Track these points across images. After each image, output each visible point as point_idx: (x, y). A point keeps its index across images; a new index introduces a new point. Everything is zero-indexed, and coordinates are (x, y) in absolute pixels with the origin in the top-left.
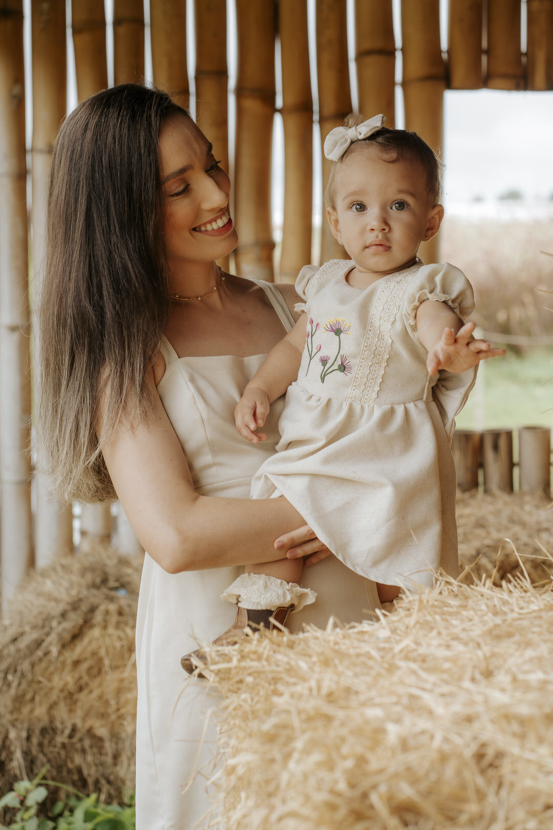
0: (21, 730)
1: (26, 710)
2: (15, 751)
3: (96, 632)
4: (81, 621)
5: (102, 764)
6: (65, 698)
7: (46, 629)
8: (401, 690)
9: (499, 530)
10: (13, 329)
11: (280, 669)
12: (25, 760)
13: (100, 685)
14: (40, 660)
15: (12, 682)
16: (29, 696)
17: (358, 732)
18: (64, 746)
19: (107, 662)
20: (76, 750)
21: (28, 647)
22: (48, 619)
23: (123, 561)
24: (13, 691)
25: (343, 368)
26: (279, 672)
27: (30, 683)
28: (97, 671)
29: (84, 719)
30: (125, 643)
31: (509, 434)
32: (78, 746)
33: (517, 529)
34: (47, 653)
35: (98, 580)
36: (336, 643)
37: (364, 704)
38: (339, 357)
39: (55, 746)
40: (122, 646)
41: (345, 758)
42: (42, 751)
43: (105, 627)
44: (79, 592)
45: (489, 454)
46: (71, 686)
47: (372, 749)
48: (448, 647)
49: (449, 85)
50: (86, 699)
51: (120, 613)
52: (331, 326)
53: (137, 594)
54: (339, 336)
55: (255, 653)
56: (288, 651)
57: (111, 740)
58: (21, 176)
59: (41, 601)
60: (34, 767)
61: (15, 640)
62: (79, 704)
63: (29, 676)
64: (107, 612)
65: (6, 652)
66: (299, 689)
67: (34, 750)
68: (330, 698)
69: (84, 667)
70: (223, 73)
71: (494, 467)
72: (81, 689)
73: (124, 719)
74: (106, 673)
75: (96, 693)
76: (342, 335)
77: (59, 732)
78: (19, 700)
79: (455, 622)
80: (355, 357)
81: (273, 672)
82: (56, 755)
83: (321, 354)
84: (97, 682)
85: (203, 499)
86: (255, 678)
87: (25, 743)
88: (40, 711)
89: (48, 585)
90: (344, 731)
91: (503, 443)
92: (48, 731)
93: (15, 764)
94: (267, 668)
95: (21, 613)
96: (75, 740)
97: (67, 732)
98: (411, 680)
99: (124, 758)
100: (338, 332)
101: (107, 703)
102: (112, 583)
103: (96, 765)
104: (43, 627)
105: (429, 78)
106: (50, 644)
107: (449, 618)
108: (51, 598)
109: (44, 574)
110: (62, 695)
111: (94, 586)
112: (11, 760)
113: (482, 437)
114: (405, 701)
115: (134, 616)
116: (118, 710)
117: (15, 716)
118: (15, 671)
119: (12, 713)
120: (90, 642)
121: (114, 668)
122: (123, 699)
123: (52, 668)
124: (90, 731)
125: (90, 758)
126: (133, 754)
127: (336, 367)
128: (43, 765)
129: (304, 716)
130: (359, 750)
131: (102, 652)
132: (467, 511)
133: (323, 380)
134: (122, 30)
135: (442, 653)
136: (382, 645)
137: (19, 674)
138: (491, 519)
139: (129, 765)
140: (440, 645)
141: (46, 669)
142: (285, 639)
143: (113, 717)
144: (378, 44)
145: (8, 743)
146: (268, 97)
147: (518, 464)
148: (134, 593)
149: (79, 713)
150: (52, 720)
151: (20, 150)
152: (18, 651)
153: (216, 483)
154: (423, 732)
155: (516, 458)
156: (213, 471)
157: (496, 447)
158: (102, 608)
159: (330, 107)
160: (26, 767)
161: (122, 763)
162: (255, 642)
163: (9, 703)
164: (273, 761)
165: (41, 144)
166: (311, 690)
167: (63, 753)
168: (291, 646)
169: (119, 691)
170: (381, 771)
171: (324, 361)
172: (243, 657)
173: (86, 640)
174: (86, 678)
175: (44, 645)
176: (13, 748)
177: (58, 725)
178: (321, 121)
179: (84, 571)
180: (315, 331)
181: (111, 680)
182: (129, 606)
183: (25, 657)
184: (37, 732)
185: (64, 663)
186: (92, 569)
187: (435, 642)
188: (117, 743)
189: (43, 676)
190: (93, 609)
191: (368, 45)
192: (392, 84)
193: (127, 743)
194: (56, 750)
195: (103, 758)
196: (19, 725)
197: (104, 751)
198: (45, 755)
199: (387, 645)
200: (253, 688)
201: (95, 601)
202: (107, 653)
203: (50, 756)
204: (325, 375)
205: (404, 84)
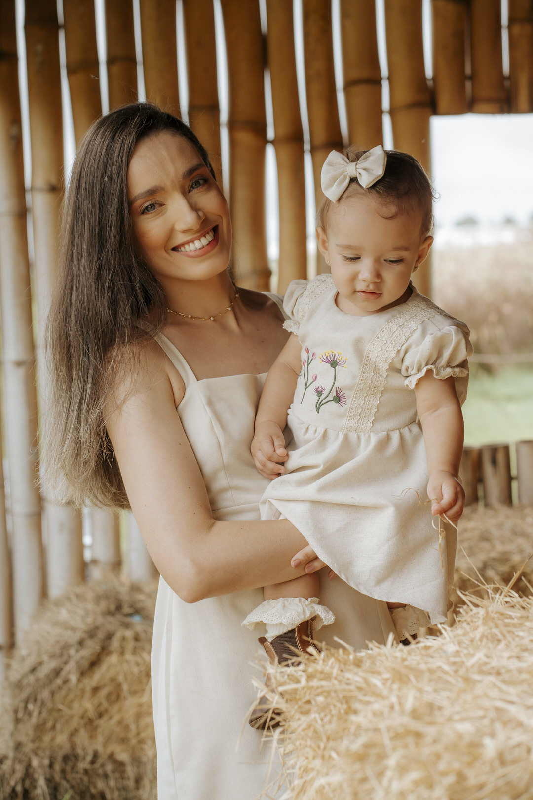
0: (42, 758)
1: (47, 738)
2: (39, 778)
3: (114, 659)
4: (98, 648)
5: (125, 788)
6: (86, 725)
7: (65, 658)
8: (487, 703)
9: (503, 543)
10: (19, 364)
11: (352, 688)
12: (48, 787)
13: (120, 710)
14: (60, 688)
15: (33, 711)
16: (49, 724)
17: (453, 747)
18: (86, 772)
19: (125, 687)
20: (98, 775)
21: (47, 676)
22: (66, 647)
23: (135, 588)
24: (34, 720)
25: (338, 399)
26: (350, 691)
27: (50, 711)
28: (116, 696)
29: (105, 744)
30: (143, 668)
31: (506, 449)
32: (101, 771)
33: (521, 541)
34: (66, 681)
35: (113, 607)
36: (404, 660)
37: (450, 719)
38: (334, 389)
39: (77, 773)
40: (141, 672)
41: (444, 774)
42: (65, 778)
43: (122, 653)
44: (95, 620)
45: (488, 469)
46: (91, 713)
47: (470, 765)
48: (519, 658)
49: (435, 111)
50: (106, 725)
51: (137, 639)
52: (327, 357)
53: (152, 620)
54: (335, 368)
55: (322, 672)
56: (355, 669)
57: (132, 764)
58: (22, 214)
59: (57, 630)
60: (58, 793)
61: (33, 670)
62: (100, 730)
63: (49, 705)
64: (124, 639)
65: (25, 682)
66: (376, 706)
67: (57, 777)
68: (415, 715)
69: (103, 693)
70: (215, 107)
71: (493, 482)
72: (100, 715)
73: (145, 743)
74: (125, 698)
75: (116, 718)
76: (337, 367)
77: (80, 759)
78: (40, 729)
79: (521, 634)
80: (350, 388)
81: (344, 690)
82: (79, 781)
83: (317, 384)
84: (116, 708)
85: (219, 525)
86: (326, 697)
87: (48, 770)
88: (62, 739)
89: (64, 614)
90: (439, 748)
91: (501, 457)
92: (70, 758)
93: (39, 791)
94: (338, 687)
95: (38, 643)
96: (97, 765)
97: (89, 758)
98: (494, 693)
99: (146, 782)
100: (334, 364)
101: (127, 728)
102: (126, 610)
103: (119, 790)
104: (61, 655)
105: (416, 105)
106: (69, 672)
107: (514, 629)
108: (67, 626)
109: (58, 604)
110: (82, 722)
111: (109, 613)
112: (35, 787)
113: (480, 453)
114: (492, 714)
115: (149, 641)
116: (138, 734)
117: (37, 744)
118: (35, 700)
119: (33, 741)
120: (108, 668)
121: (133, 693)
122: (142, 723)
123: (71, 696)
124: (111, 757)
125: (112, 783)
126: (155, 778)
127: (330, 398)
128: (66, 791)
129: (392, 734)
130: (457, 766)
131: (121, 678)
132: (471, 525)
133: (318, 410)
134: (116, 68)
135: (514, 664)
136: (452, 659)
137: (39, 703)
138: (495, 532)
139: (151, 788)
140: (510, 658)
141: (66, 696)
142: (351, 657)
143: (134, 741)
144: (365, 73)
145: (31, 771)
146: (260, 129)
147: (517, 478)
148: (148, 618)
149: (100, 739)
150: (73, 747)
151: (20, 190)
152: (37, 680)
153: (231, 507)
154: (518, 745)
155: (514, 472)
156: (229, 494)
157: (494, 462)
158: (119, 635)
159: (321, 137)
160: (50, 794)
161: (144, 786)
162: (321, 662)
163: (31, 732)
164: (364, 780)
165: (41, 182)
166: (392, 707)
167: (86, 779)
168: (358, 663)
169: (138, 716)
170: (481, 787)
171: (319, 392)
172: (310, 677)
173: (104, 667)
174: (105, 705)
175: (63, 673)
176: (36, 776)
177: (80, 751)
178: (313, 150)
179: (98, 599)
180: (312, 361)
181: (130, 704)
182: (145, 632)
183: (44, 686)
184: (59, 759)
185: (83, 691)
186: (106, 596)
187: (506, 654)
188: (138, 767)
189: (63, 704)
190: (109, 636)
191: (355, 74)
192: (380, 112)
193: (149, 767)
194: (79, 776)
195: (125, 783)
196: (40, 752)
197: (126, 775)
198: (68, 781)
199: (458, 659)
200: (324, 708)
201: (111, 628)
202: (126, 679)
203: (74, 782)
204: (320, 406)
205: (392, 112)
